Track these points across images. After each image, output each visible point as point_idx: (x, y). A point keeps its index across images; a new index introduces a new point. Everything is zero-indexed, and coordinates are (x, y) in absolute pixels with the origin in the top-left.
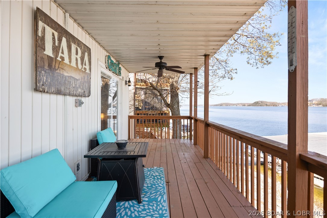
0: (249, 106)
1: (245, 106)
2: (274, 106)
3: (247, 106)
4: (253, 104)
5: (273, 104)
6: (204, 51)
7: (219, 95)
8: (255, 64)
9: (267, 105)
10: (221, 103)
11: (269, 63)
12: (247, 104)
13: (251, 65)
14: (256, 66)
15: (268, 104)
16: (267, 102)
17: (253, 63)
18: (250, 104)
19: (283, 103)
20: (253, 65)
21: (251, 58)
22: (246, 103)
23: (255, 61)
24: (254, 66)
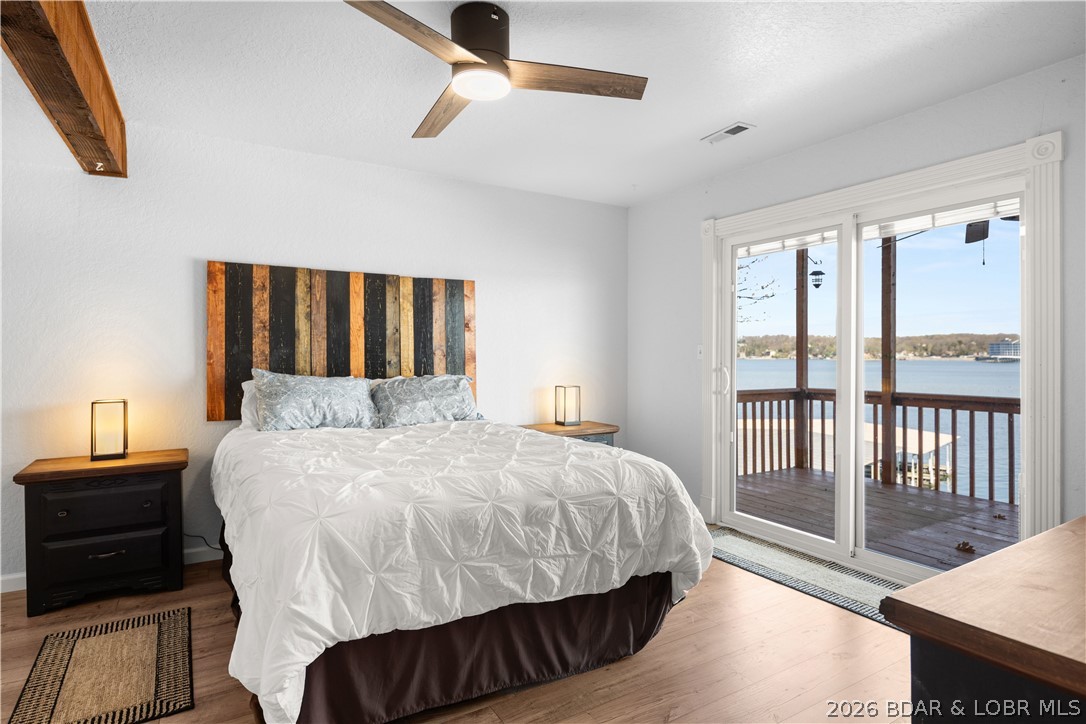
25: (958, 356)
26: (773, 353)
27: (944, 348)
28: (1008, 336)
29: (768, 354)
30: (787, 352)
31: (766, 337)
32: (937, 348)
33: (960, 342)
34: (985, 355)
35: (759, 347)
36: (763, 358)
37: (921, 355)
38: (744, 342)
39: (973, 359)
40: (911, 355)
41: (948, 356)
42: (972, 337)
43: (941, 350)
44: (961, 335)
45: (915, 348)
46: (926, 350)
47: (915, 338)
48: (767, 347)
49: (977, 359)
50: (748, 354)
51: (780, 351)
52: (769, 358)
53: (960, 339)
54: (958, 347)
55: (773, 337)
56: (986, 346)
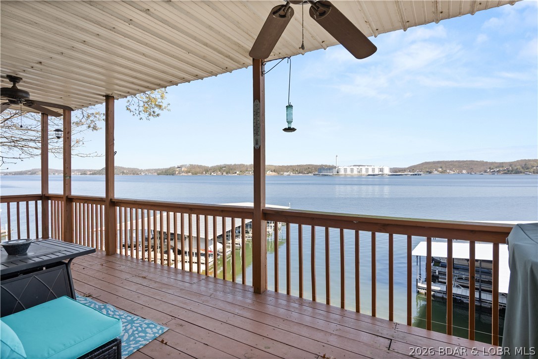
0: (93, 174)
1: (85, 174)
2: (134, 174)
3: (90, 174)
4: (100, 170)
5: (132, 171)
6: (104, 89)
7: (83, 155)
8: (137, 112)
9: (123, 173)
10: (33, 170)
11: (158, 115)
12: (90, 171)
13: (132, 113)
14: (139, 115)
15: (125, 171)
16: (123, 168)
17: (134, 111)
18: (95, 170)
19: (147, 170)
20: (134, 113)
21: (133, 102)
22: (88, 170)
23: (137, 108)
24: (136, 115)
25: (308, 173)
26: (238, 173)
27: (304, 170)
28: (324, 165)
29: (236, 173)
30: (244, 172)
31: (235, 165)
32: (301, 170)
33: (309, 168)
34: (317, 173)
35: (232, 169)
36: (233, 175)
37: (295, 173)
38: (225, 167)
39: (312, 175)
40: (292, 173)
41: (305, 173)
44: (309, 165)
45: (293, 170)
46: (297, 171)
47: (293, 166)
48: (235, 170)
49: (314, 175)
50: (227, 173)
51: (241, 171)
52: (236, 175)
54: (308, 170)
55: (238, 165)
56: (317, 169)
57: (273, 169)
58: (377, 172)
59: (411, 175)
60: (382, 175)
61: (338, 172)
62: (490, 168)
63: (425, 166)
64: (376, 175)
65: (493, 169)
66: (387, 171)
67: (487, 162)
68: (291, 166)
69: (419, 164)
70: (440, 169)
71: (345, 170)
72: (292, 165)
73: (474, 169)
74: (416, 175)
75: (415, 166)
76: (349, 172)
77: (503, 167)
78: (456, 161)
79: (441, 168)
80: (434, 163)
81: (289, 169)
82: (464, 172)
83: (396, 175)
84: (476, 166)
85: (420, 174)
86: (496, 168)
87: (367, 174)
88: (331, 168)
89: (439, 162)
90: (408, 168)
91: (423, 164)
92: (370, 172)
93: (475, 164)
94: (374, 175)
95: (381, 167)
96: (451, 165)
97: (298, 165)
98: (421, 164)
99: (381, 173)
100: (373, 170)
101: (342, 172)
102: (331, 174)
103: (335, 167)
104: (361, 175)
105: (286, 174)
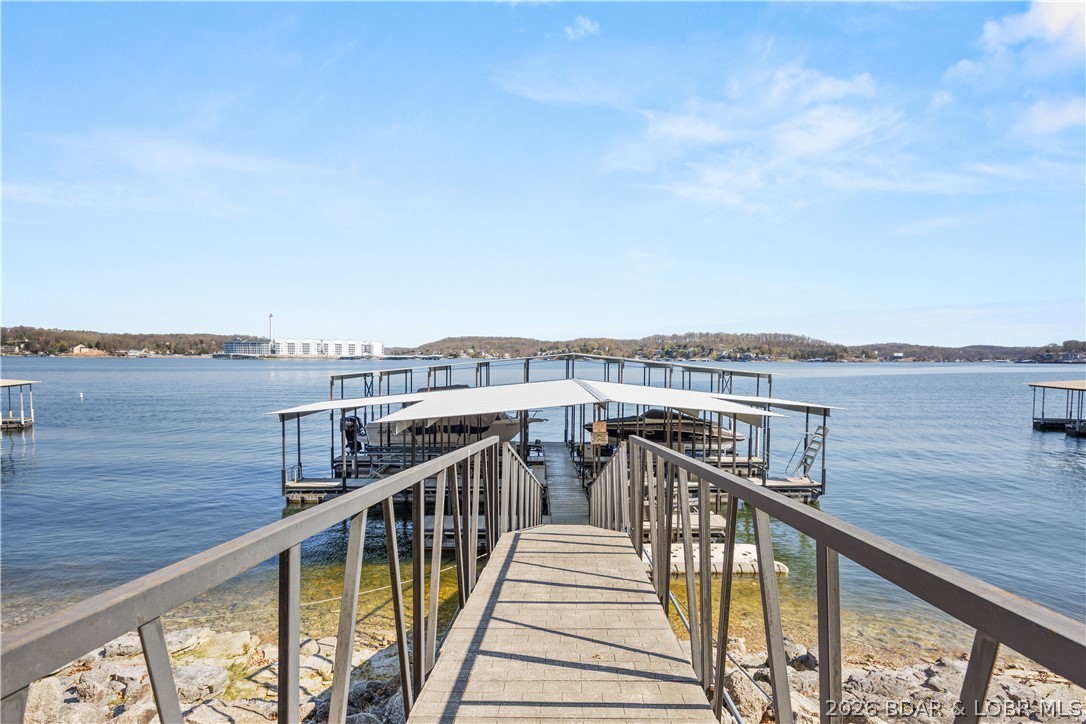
25: (199, 354)
27: (187, 346)
32: (180, 346)
33: (202, 342)
34: (223, 353)
37: (163, 353)
39: (211, 357)
40: (152, 352)
41: (190, 354)
42: (212, 337)
43: (183, 349)
44: (204, 335)
45: (158, 346)
46: (169, 348)
49: (215, 356)
53: (202, 338)
54: (199, 346)
56: (223, 345)
57: (94, 340)
58: (358, 352)
59: (423, 359)
60: (369, 358)
61: (273, 352)
62: (541, 350)
63: (448, 345)
64: (358, 358)
65: (545, 351)
66: (377, 352)
67: (538, 341)
68: (152, 336)
69: (438, 342)
70: (472, 351)
71: (291, 347)
72: (155, 333)
73: (521, 351)
74: (430, 358)
75: (430, 345)
76: (299, 352)
77: (557, 348)
78: (496, 338)
79: (473, 348)
80: (463, 340)
81: (146, 343)
82: (507, 355)
83: (396, 359)
84: (523, 347)
85: (438, 358)
86: (549, 349)
87: (339, 356)
88: (255, 342)
89: (469, 339)
90: (419, 348)
91: (444, 340)
92: (345, 353)
93: (523, 344)
94: (352, 358)
95: (367, 343)
96: (488, 343)
97: (172, 335)
98: (441, 341)
99: (367, 354)
100: (352, 348)
101: (283, 351)
102: (258, 355)
103: (269, 341)
104: (326, 358)
105: (133, 353)
